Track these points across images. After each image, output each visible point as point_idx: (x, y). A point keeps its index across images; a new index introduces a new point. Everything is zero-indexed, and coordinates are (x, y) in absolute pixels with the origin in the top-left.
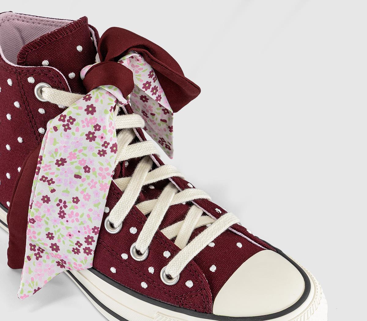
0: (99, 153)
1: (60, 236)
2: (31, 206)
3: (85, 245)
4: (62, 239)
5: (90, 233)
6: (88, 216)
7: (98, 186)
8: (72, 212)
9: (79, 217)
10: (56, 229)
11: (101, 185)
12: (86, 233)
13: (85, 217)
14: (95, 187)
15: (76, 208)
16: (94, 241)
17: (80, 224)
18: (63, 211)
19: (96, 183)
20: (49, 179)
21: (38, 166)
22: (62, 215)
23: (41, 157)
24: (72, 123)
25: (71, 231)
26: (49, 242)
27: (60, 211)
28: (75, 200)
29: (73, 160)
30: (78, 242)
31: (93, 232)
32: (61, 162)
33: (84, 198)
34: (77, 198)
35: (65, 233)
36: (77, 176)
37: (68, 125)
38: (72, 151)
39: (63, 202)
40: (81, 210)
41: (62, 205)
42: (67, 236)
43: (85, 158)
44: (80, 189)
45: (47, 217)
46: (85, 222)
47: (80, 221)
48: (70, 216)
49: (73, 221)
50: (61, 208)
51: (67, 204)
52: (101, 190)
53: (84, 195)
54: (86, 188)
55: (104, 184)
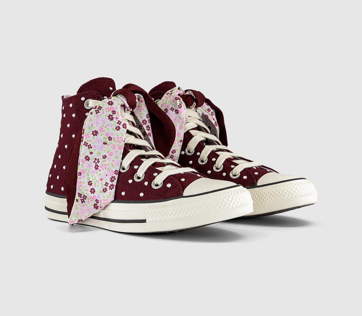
0: (116, 129)
1: (96, 182)
2: (79, 163)
3: (110, 183)
4: (97, 184)
5: (113, 175)
6: (112, 164)
7: (117, 147)
8: (103, 164)
9: (106, 166)
10: (93, 178)
11: (118, 146)
12: (111, 175)
13: (110, 165)
14: (115, 148)
15: (105, 161)
16: (115, 179)
17: (107, 170)
18: (97, 165)
19: (116, 146)
20: (89, 144)
21: (82, 136)
22: (97, 167)
23: (84, 129)
24: (100, 109)
25: (102, 176)
26: (89, 188)
27: (95, 165)
29: (102, 133)
30: (106, 183)
31: (115, 174)
32: (95, 133)
33: (110, 155)
34: (105, 156)
35: (98, 178)
36: (105, 143)
37: (98, 110)
38: (101, 126)
39: (97, 159)
40: (107, 162)
41: (96, 161)
42: (100, 180)
43: (109, 132)
44: (107, 150)
45: (88, 171)
46: (110, 168)
47: (107, 168)
48: (101, 167)
49: (103, 169)
50: (96, 163)
51: (99, 160)
52: (118, 149)
53: (109, 153)
54: (110, 149)
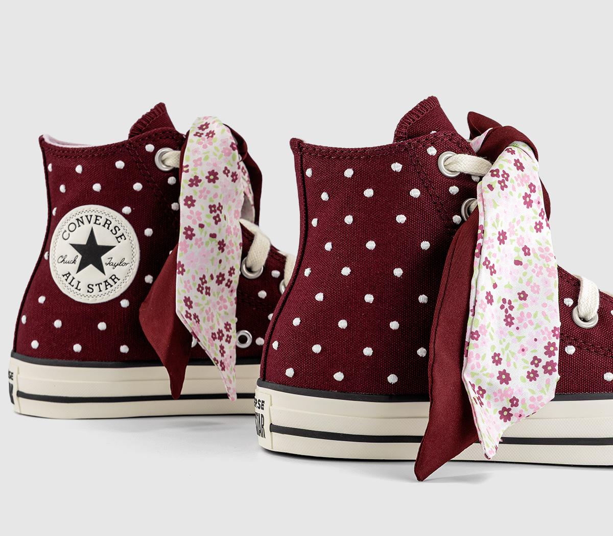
0: (535, 227)
1: (510, 356)
2: (474, 310)
4: (512, 360)
5: (550, 338)
6: (544, 314)
7: (545, 272)
8: (522, 314)
9: (532, 319)
10: (504, 346)
11: (548, 270)
12: (545, 339)
13: (540, 315)
14: (542, 274)
15: (526, 306)
16: (556, 349)
17: (536, 328)
18: (510, 315)
19: (541, 268)
20: (491, 264)
22: (509, 320)
24: (507, 180)
25: (524, 343)
26: (496, 370)
27: (506, 316)
28: (522, 296)
30: (535, 358)
31: (554, 336)
32: (502, 237)
33: (533, 291)
34: (523, 293)
35: (516, 348)
36: (518, 263)
38: (512, 220)
39: (507, 302)
40: (531, 307)
41: (507, 306)
42: (519, 353)
43: (524, 235)
44: (525, 280)
45: (492, 328)
46: (541, 323)
47: (535, 323)
48: (520, 320)
49: (525, 326)
50: (506, 311)
51: (512, 304)
52: (549, 276)
53: (532, 287)
54: (531, 277)
55: (550, 267)
